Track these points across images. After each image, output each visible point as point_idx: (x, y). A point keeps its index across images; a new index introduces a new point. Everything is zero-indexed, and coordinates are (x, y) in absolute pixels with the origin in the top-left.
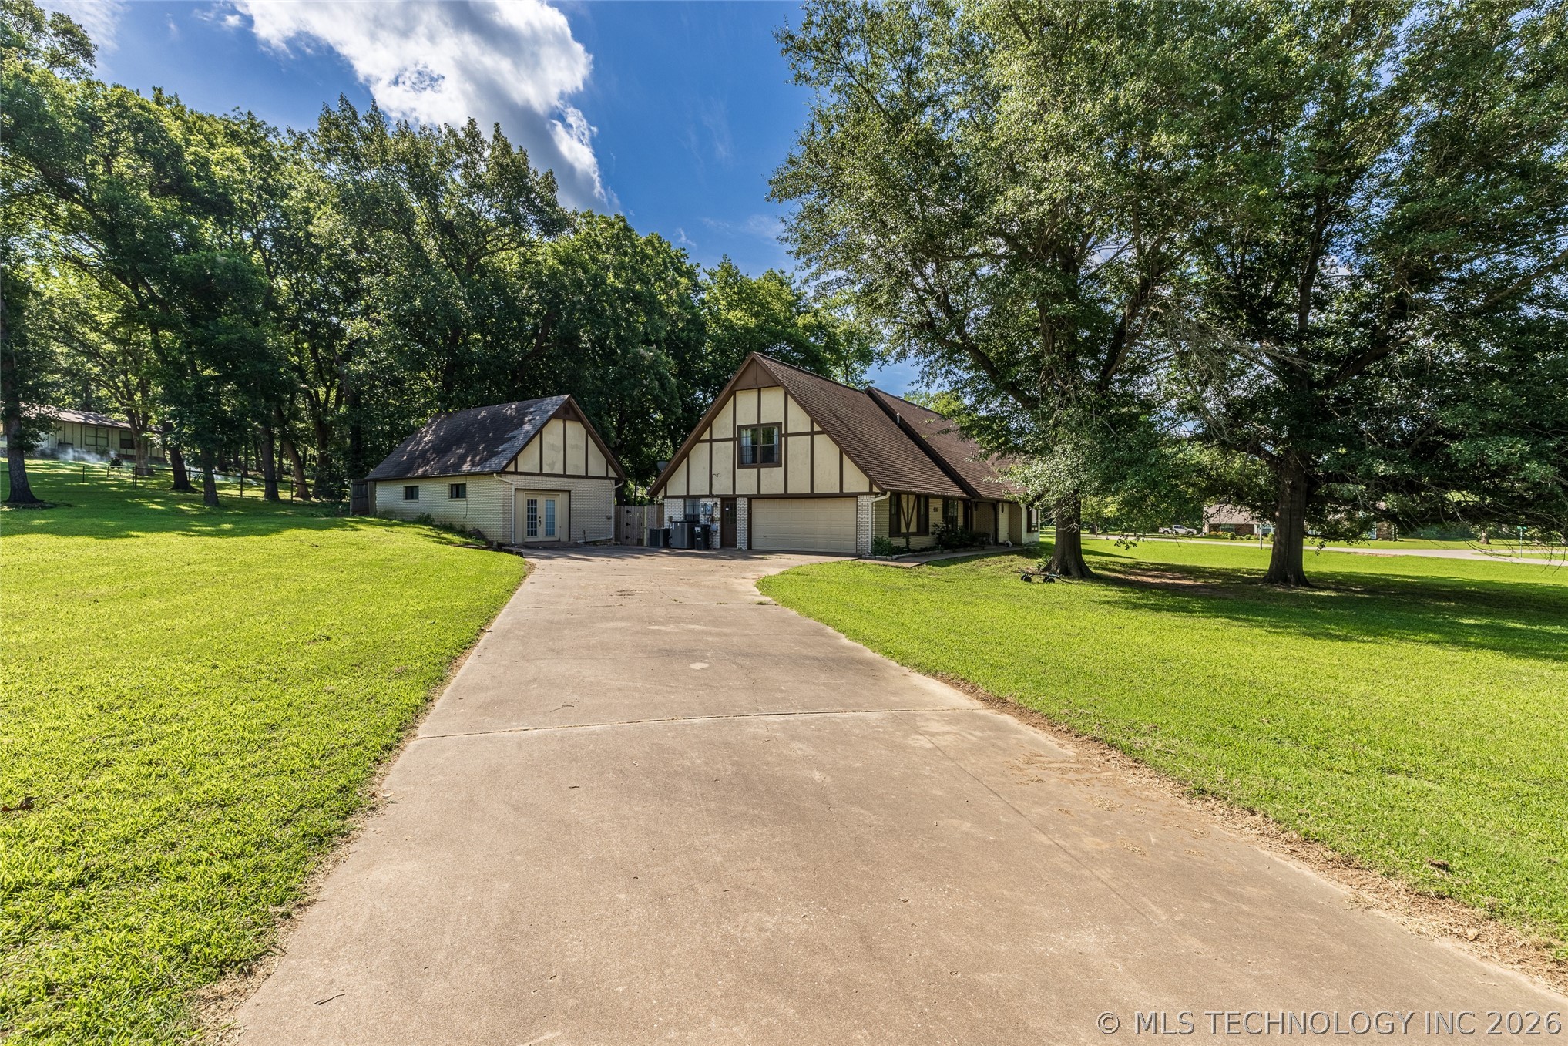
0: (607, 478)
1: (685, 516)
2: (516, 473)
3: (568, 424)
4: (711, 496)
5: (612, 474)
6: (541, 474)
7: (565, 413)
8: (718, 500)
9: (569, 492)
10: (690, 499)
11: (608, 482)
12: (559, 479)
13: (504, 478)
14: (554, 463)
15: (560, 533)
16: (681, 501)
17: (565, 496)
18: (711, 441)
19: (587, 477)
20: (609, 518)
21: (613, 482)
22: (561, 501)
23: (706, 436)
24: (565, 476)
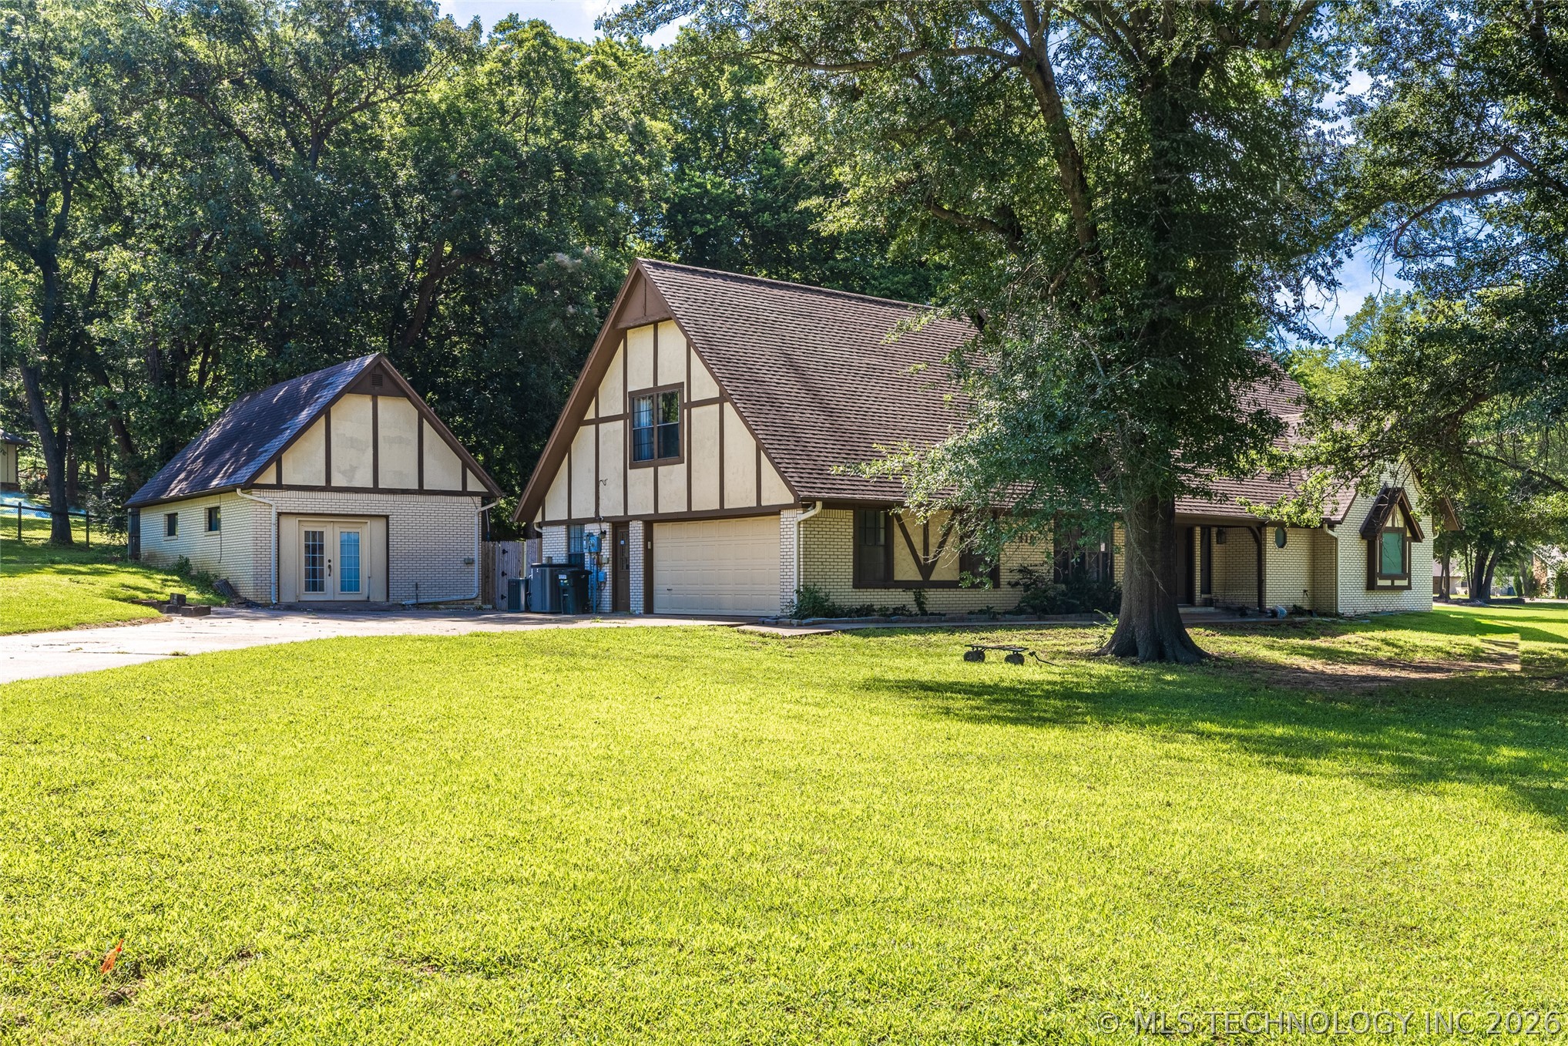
0: (464, 493)
1: (570, 556)
2: (279, 486)
3: (382, 402)
4: (597, 519)
5: (474, 485)
6: (328, 488)
7: (372, 384)
8: (606, 527)
9: (387, 517)
10: (573, 525)
11: (468, 499)
12: (365, 496)
13: (256, 495)
14: (353, 469)
15: (371, 587)
16: (563, 529)
17: (380, 525)
18: (598, 421)
19: (421, 491)
20: (469, 562)
21: (478, 500)
22: (370, 535)
23: (590, 415)
24: (375, 490)
